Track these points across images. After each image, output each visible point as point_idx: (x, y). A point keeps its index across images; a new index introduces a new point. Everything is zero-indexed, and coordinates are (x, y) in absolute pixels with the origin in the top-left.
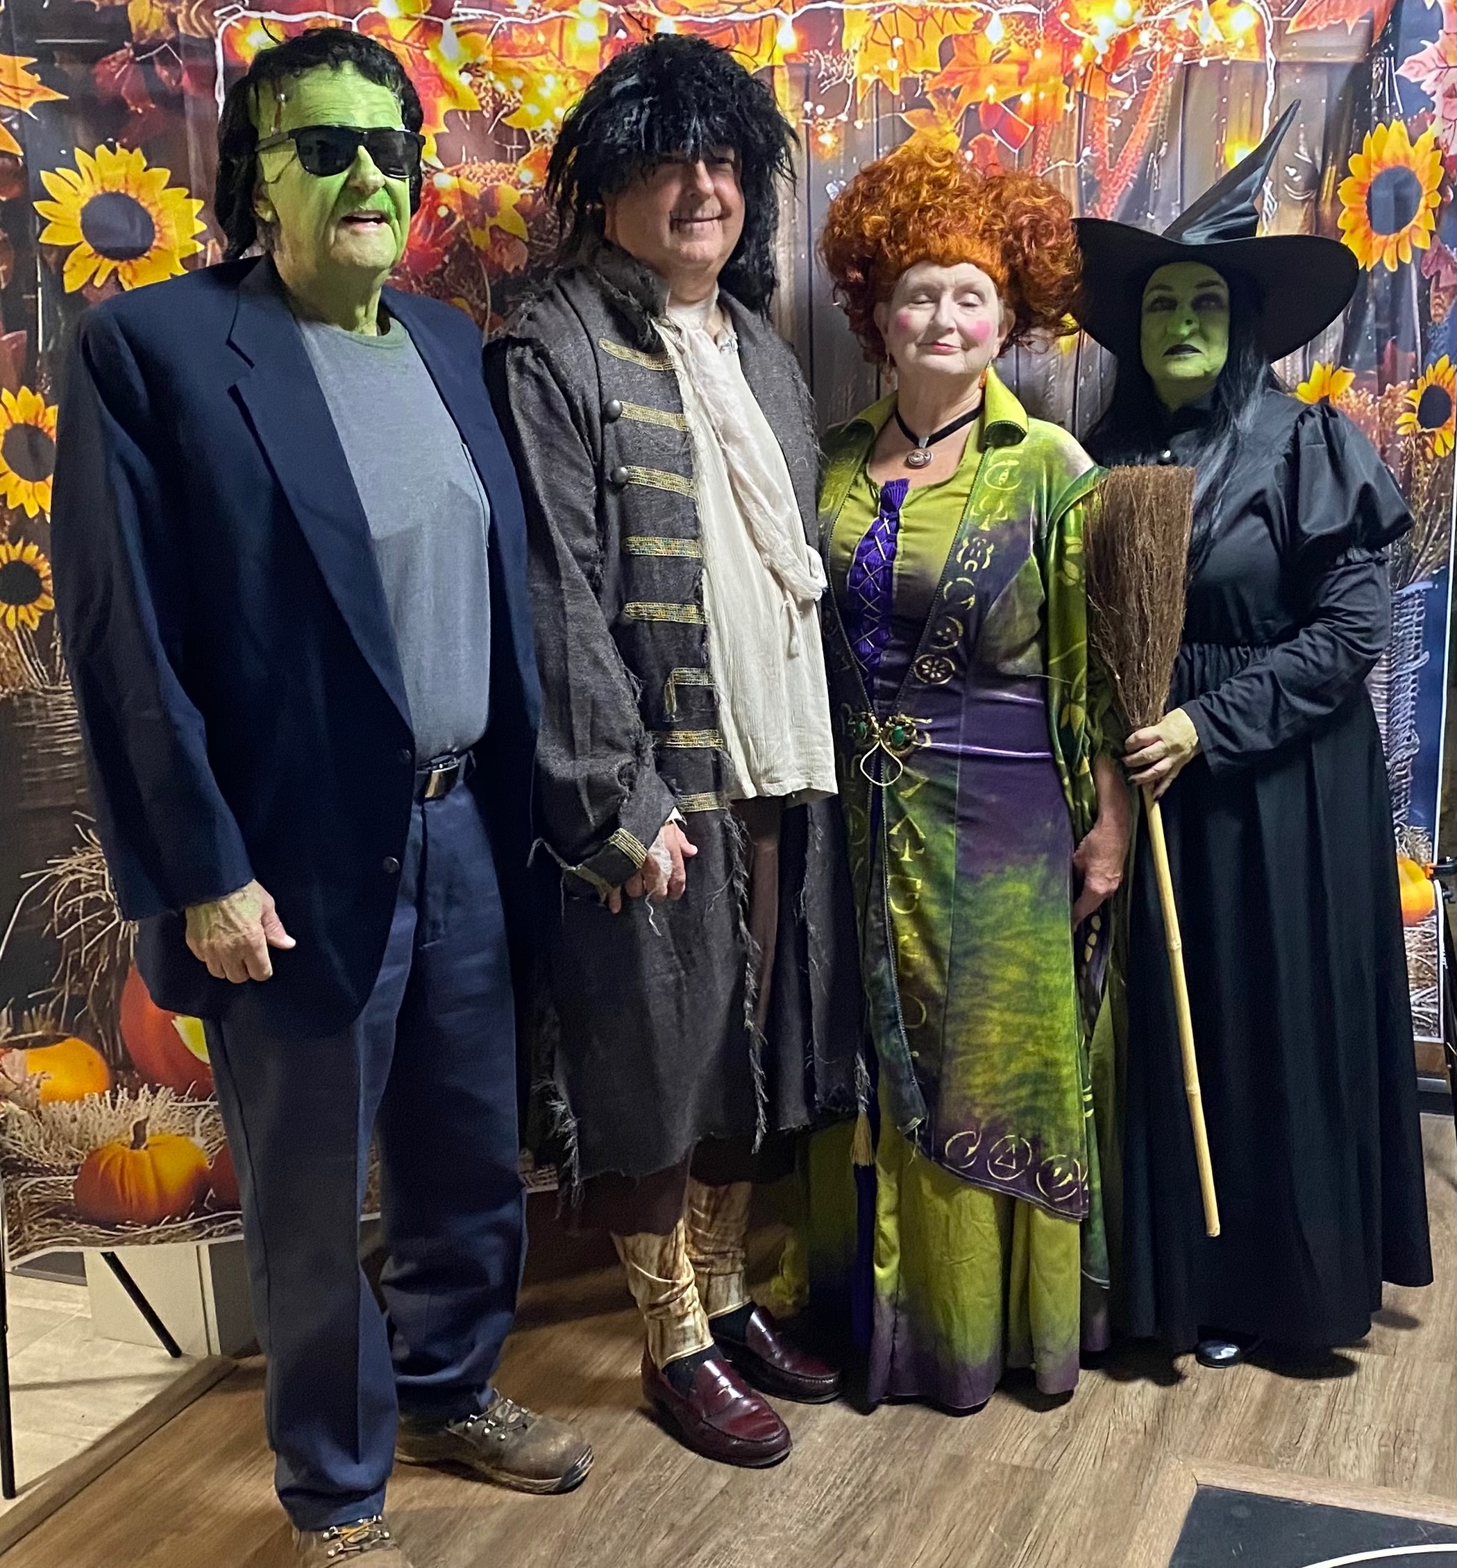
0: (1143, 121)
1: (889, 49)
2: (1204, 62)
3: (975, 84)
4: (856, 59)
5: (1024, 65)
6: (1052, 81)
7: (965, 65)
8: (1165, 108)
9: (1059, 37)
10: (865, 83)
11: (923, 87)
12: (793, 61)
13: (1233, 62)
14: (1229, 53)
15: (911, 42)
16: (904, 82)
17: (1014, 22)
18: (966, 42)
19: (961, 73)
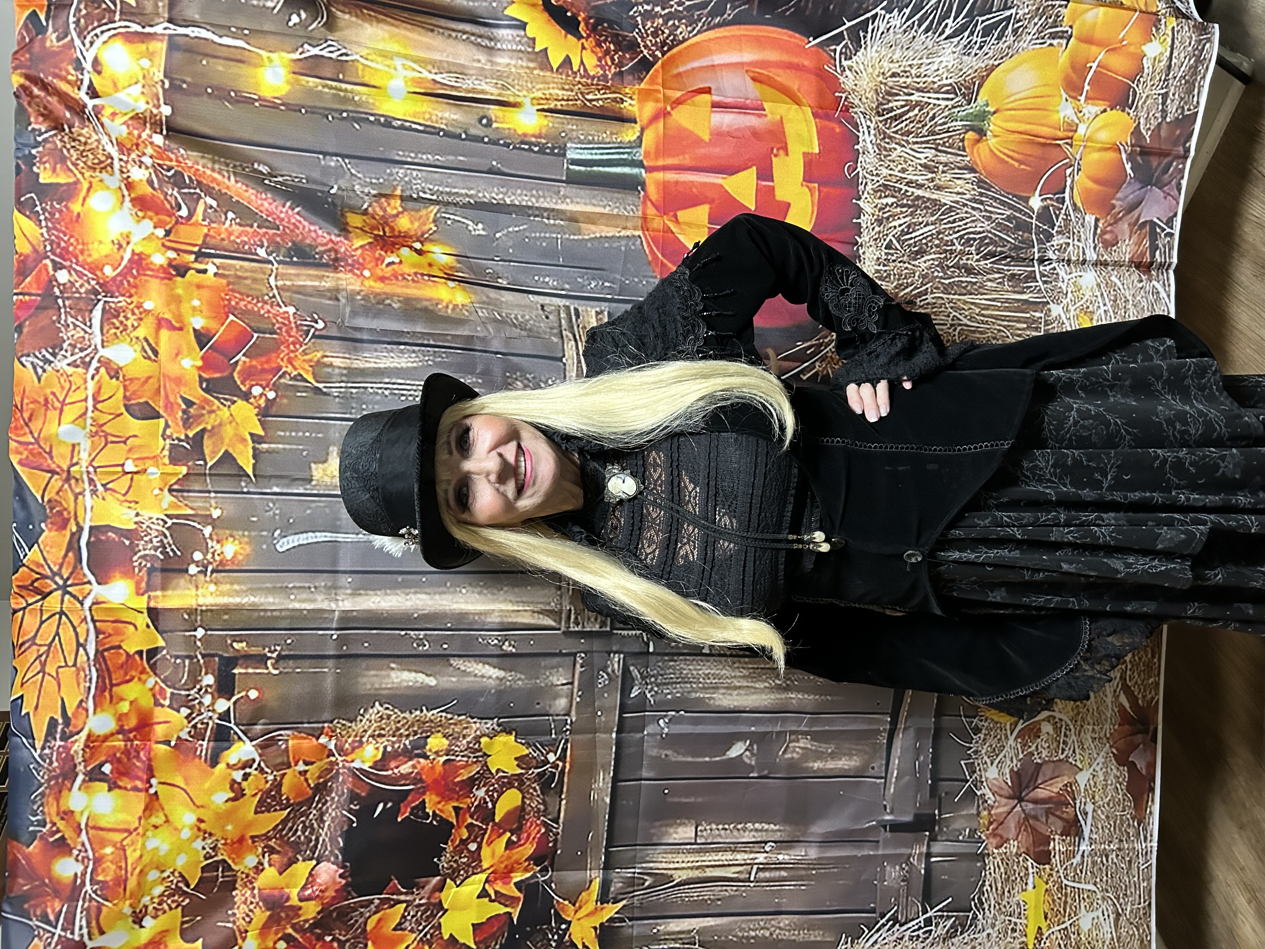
0: (228, 188)
1: (136, 477)
2: (166, 111)
3: (179, 381)
4: (146, 514)
5: (161, 323)
6: (180, 291)
7: (158, 391)
8: (214, 162)
9: (132, 280)
10: (172, 506)
11: (180, 440)
12: (143, 585)
13: (166, 76)
14: (156, 79)
15: (130, 450)
16: (174, 461)
17: (113, 331)
18: (132, 388)
19: (167, 396)
